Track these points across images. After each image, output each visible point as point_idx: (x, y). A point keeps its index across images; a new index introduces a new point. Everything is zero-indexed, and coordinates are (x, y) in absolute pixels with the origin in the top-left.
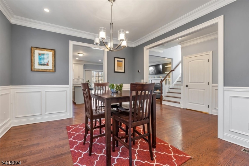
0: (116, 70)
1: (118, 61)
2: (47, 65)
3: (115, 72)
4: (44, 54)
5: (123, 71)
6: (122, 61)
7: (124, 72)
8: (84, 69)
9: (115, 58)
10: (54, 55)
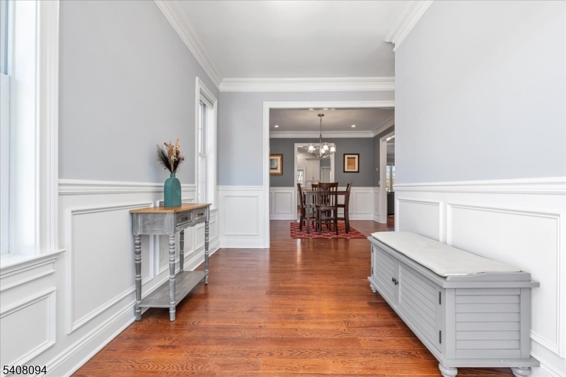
0: (346, 170)
1: (348, 158)
2: (276, 169)
3: (344, 172)
4: (274, 159)
5: (356, 170)
6: (354, 158)
7: (358, 172)
8: (320, 166)
9: (344, 155)
10: (282, 160)
